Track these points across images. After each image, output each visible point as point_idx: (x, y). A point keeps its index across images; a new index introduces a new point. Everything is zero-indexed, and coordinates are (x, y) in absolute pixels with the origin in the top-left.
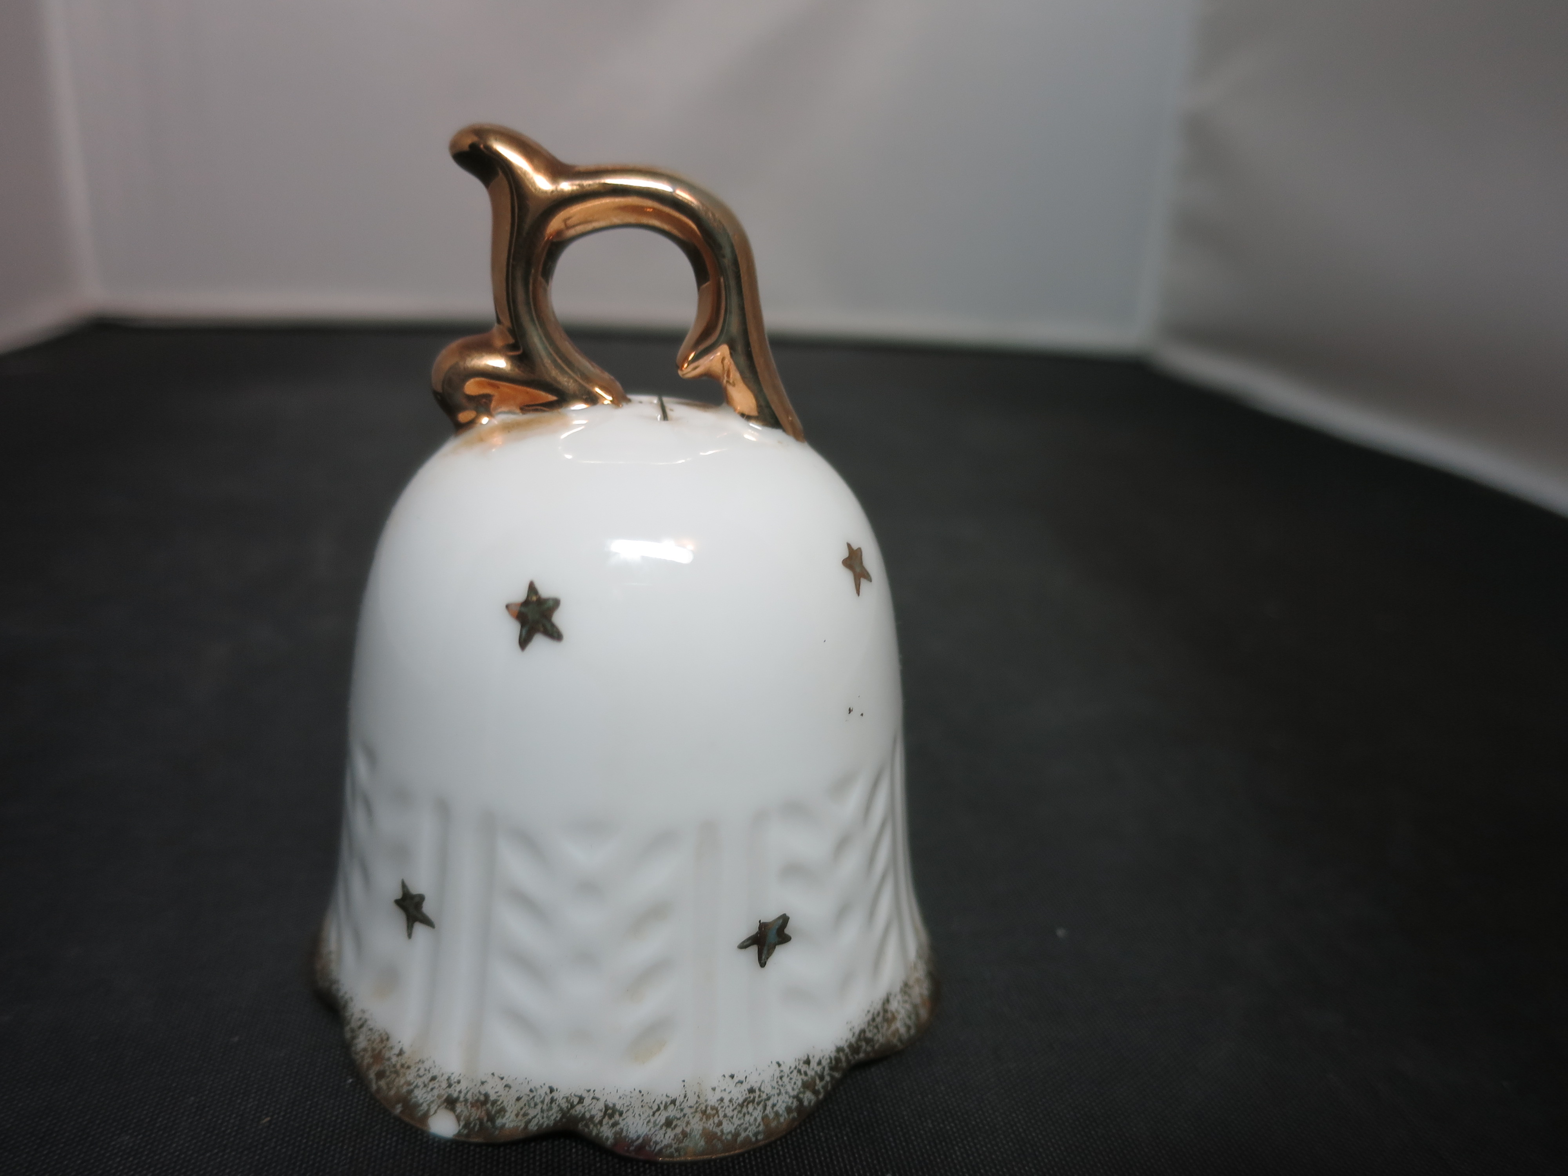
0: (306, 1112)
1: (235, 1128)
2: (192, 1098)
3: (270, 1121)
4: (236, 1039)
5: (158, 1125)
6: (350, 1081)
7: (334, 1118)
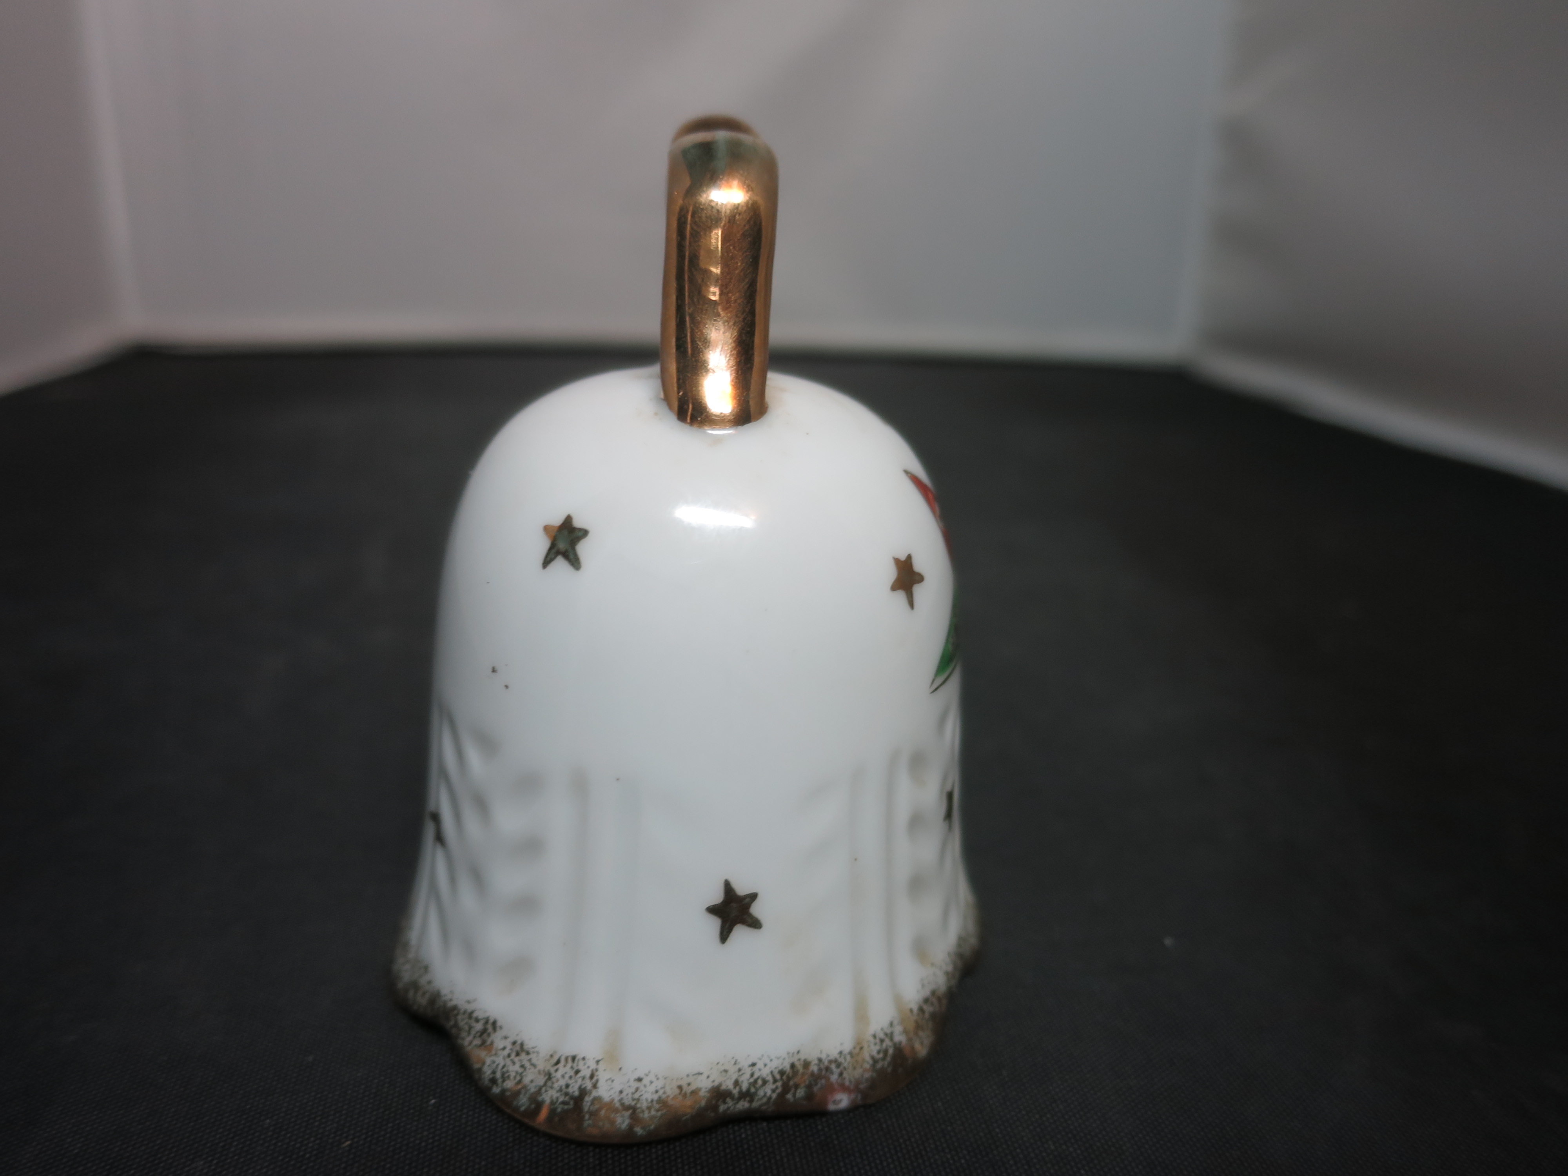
0: (388, 1135)
1: (315, 1152)
2: (268, 1121)
3: (350, 1145)
4: (310, 1058)
5: (233, 1149)
6: (433, 1101)
7: (418, 1142)
